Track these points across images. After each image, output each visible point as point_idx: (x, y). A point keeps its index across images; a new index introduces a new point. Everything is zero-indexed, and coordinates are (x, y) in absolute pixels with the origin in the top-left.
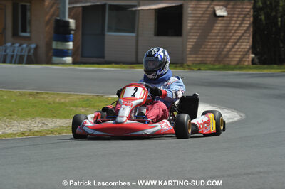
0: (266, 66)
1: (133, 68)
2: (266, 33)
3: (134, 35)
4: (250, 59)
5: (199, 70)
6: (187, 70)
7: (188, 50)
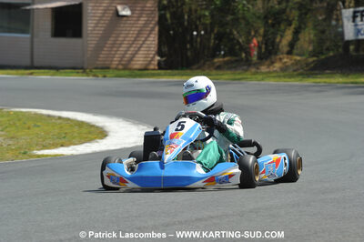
0: (169, 71)
1: (31, 74)
2: (171, 32)
3: (28, 36)
4: (156, 63)
5: (105, 76)
6: (91, 77)
7: (89, 52)
